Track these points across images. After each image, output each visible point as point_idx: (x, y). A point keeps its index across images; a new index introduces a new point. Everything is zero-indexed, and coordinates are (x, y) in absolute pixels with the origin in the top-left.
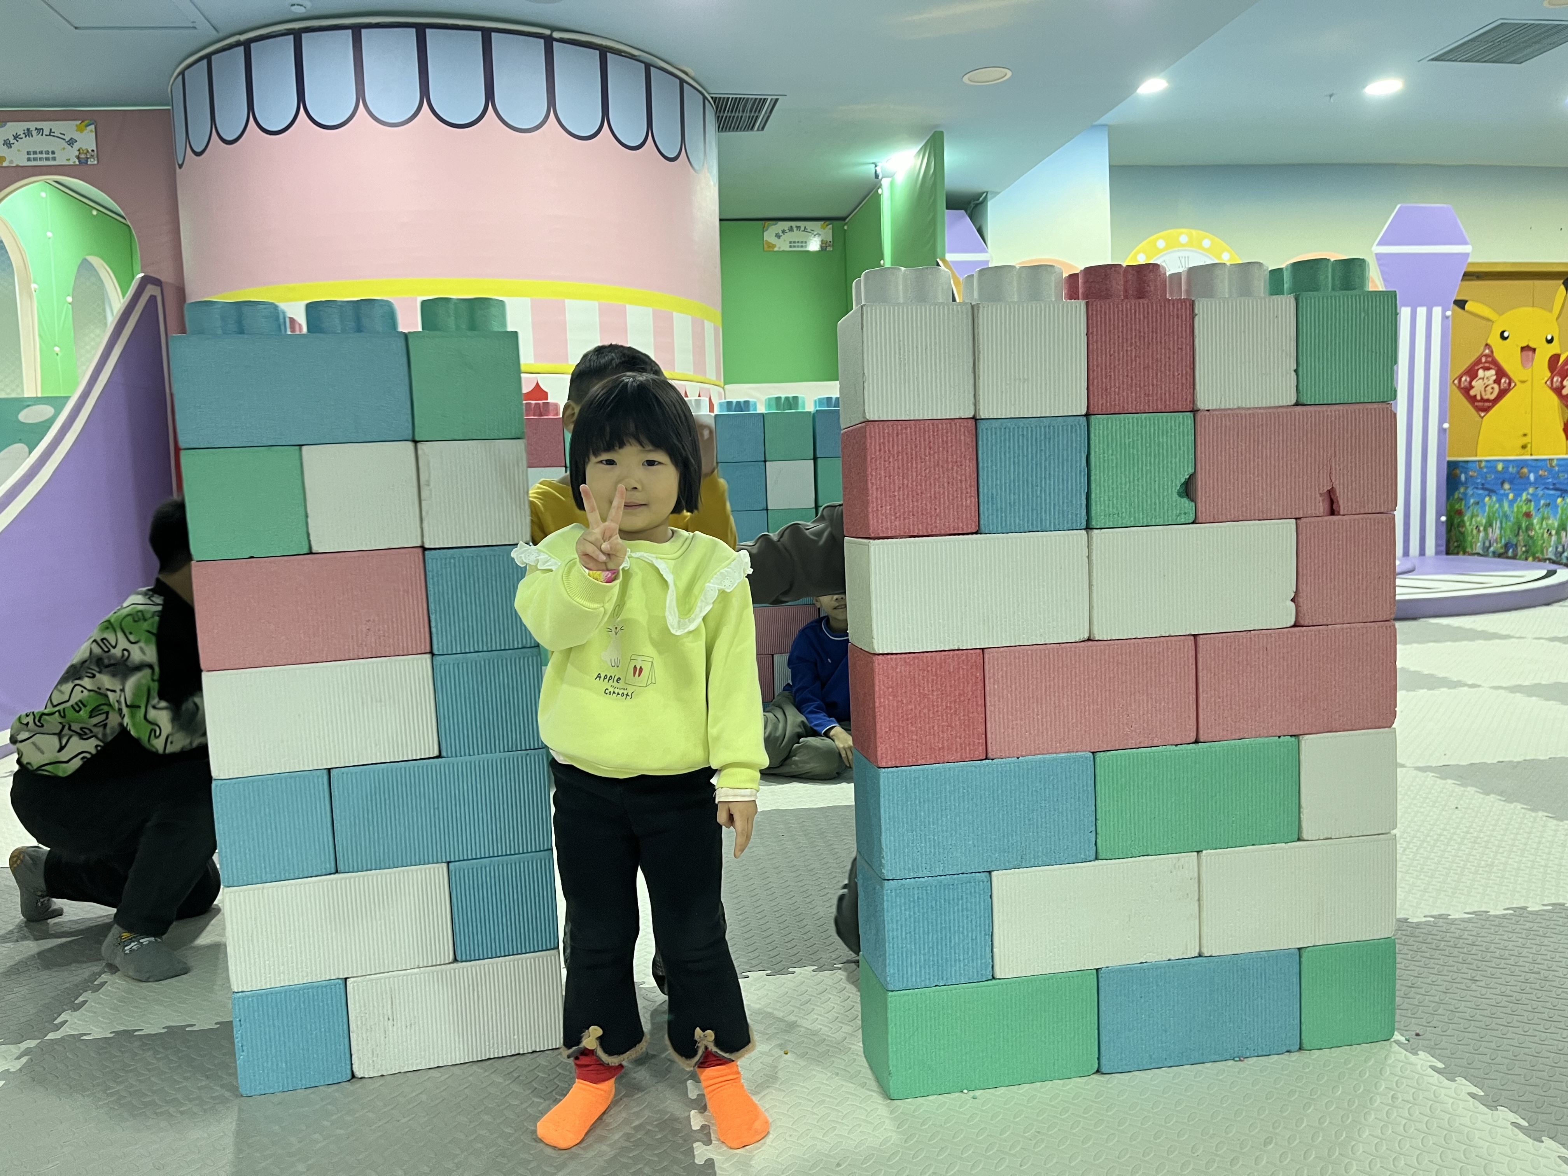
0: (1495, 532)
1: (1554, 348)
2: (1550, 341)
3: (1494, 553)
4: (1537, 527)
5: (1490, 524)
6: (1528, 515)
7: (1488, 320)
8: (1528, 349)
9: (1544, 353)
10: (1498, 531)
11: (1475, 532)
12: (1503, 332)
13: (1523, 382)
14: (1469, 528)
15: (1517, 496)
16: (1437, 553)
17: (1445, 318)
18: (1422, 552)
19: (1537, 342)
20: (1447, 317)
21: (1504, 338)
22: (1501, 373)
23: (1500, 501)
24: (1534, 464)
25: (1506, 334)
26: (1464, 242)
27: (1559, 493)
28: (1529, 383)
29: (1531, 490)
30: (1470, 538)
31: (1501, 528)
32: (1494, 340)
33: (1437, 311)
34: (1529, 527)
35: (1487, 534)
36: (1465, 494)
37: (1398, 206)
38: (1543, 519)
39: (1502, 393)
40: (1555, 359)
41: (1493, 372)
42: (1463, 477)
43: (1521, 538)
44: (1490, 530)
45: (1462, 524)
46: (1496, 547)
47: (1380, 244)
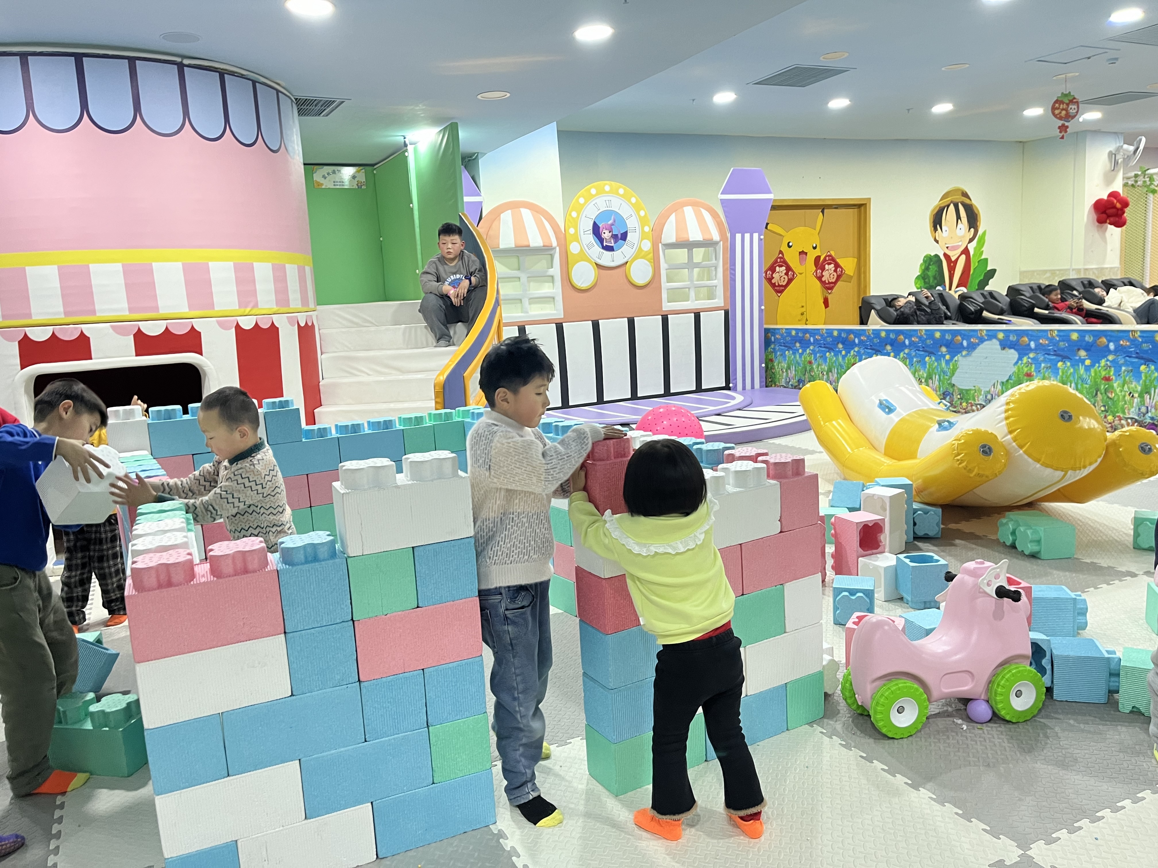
0: (792, 373)
1: (817, 252)
2: (815, 248)
3: (792, 385)
4: (816, 370)
5: (789, 368)
6: (810, 362)
7: (781, 235)
8: (803, 253)
9: (812, 255)
10: (794, 372)
11: (781, 372)
12: (789, 243)
13: (801, 274)
14: (778, 370)
15: (804, 351)
16: (761, 387)
17: (760, 240)
18: (753, 387)
19: (808, 249)
20: (761, 239)
21: (790, 247)
22: (789, 269)
23: (794, 353)
24: (813, 331)
25: (791, 244)
26: (769, 192)
27: (827, 350)
28: (803, 275)
29: (811, 348)
30: (778, 376)
31: (795, 371)
32: (784, 248)
33: (756, 236)
34: (811, 370)
35: (787, 374)
36: (774, 349)
37: (732, 169)
38: (819, 365)
39: (790, 281)
40: (818, 258)
41: (784, 268)
42: (773, 339)
43: (806, 376)
44: (789, 371)
45: (773, 368)
46: (793, 382)
47: (722, 194)
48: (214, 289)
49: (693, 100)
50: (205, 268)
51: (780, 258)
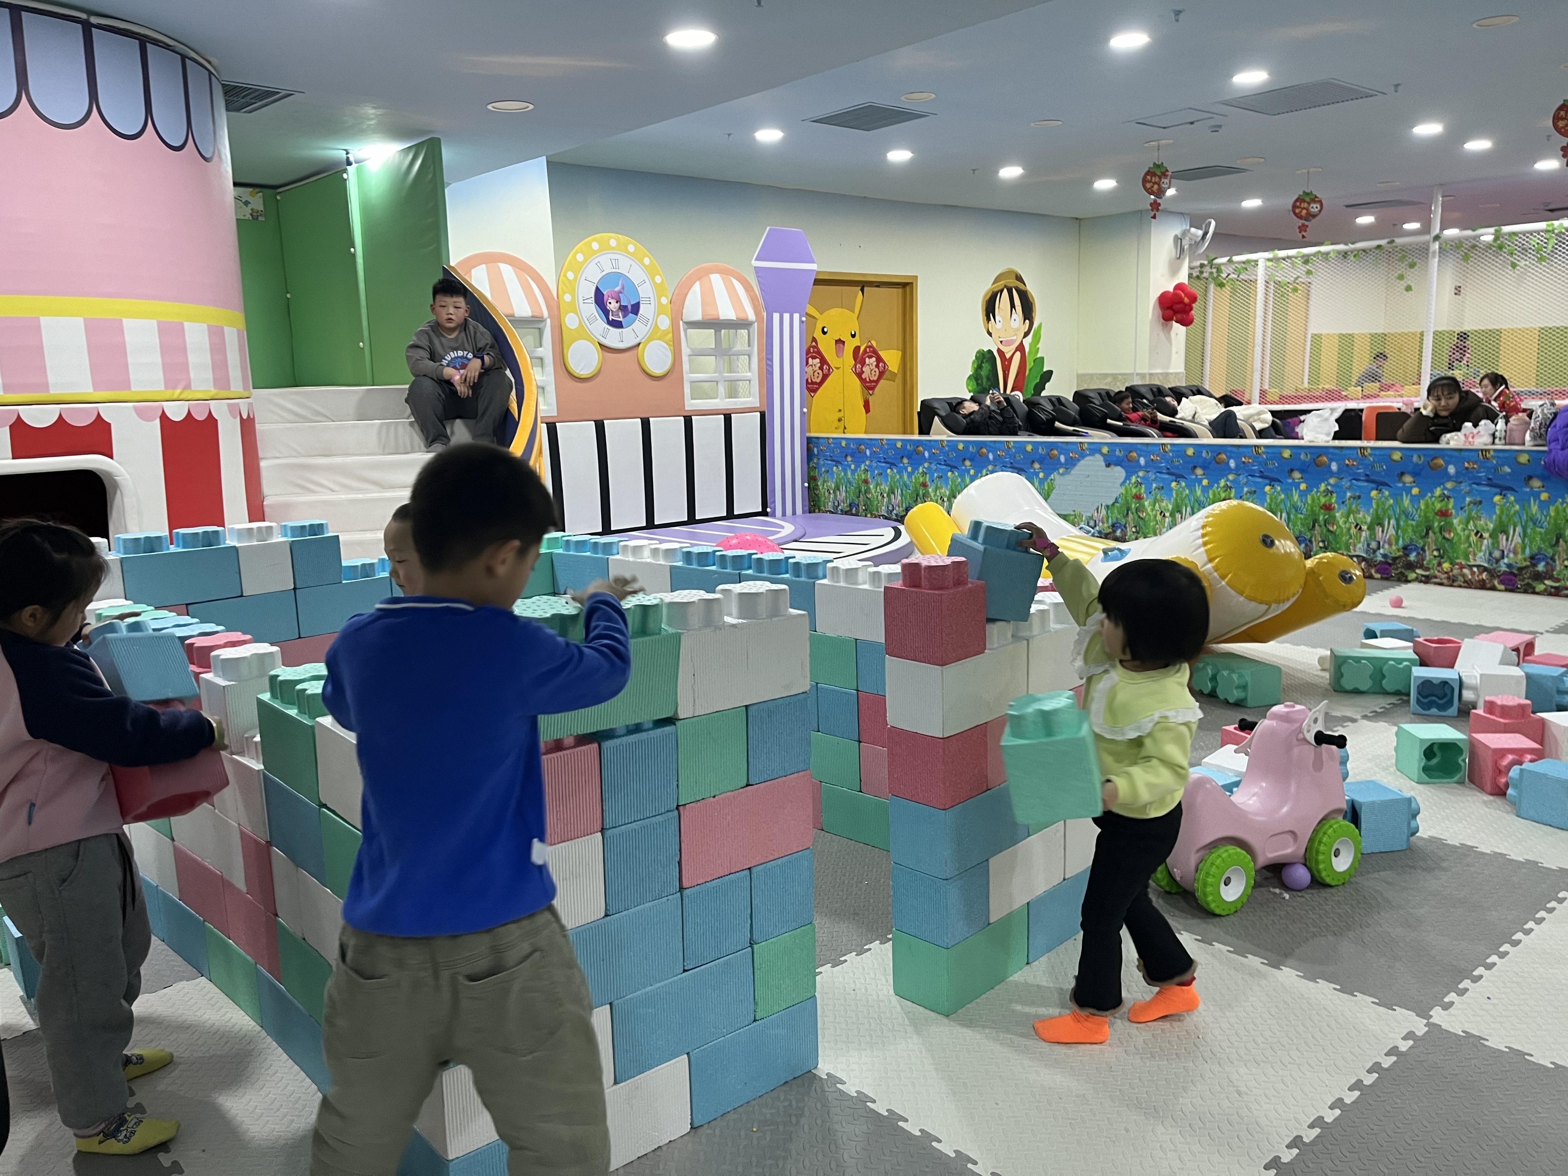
0: (842, 495)
1: (856, 342)
2: (853, 336)
3: (842, 510)
4: (873, 491)
5: (837, 488)
6: (866, 482)
7: (814, 318)
8: (840, 342)
9: (850, 345)
10: (844, 494)
11: (827, 493)
12: (823, 328)
13: (838, 368)
14: (822, 491)
15: (858, 466)
16: (804, 512)
17: (801, 322)
18: (794, 513)
19: (846, 338)
20: (803, 322)
21: (824, 333)
22: (823, 361)
23: (845, 470)
24: (869, 442)
25: (825, 330)
26: (813, 262)
27: (888, 465)
28: (841, 370)
29: (867, 463)
30: (823, 499)
31: (846, 492)
32: (818, 334)
33: (796, 316)
34: (867, 491)
35: (836, 496)
36: (817, 464)
37: (768, 228)
38: (877, 484)
39: (825, 377)
40: (857, 349)
41: (818, 360)
42: (815, 450)
43: (861, 499)
44: (838, 493)
45: (816, 488)
46: (844, 506)
47: (756, 259)
48: (130, 360)
49: (729, 135)
50: (117, 327)
51: (814, 347)
